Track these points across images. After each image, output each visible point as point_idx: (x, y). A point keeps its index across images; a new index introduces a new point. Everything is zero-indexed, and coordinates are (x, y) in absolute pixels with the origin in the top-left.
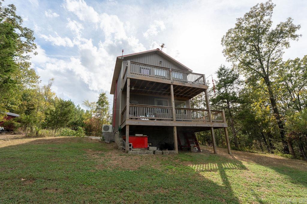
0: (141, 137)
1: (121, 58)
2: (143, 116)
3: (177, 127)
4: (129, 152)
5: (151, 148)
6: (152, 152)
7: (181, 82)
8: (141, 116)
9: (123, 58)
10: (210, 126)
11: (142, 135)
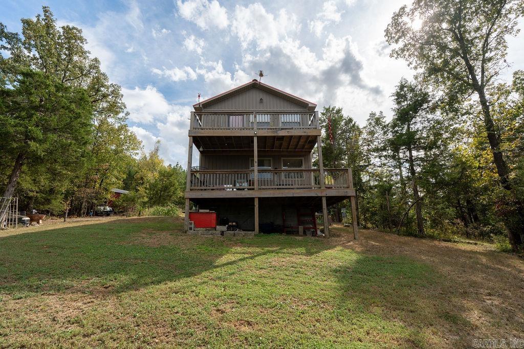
0: (207, 213)
1: (198, 106)
2: (228, 186)
3: (260, 199)
4: (188, 232)
5: (218, 227)
6: (218, 232)
7: (270, 130)
8: (225, 186)
9: (201, 106)
10: (320, 195)
11: (208, 211)
